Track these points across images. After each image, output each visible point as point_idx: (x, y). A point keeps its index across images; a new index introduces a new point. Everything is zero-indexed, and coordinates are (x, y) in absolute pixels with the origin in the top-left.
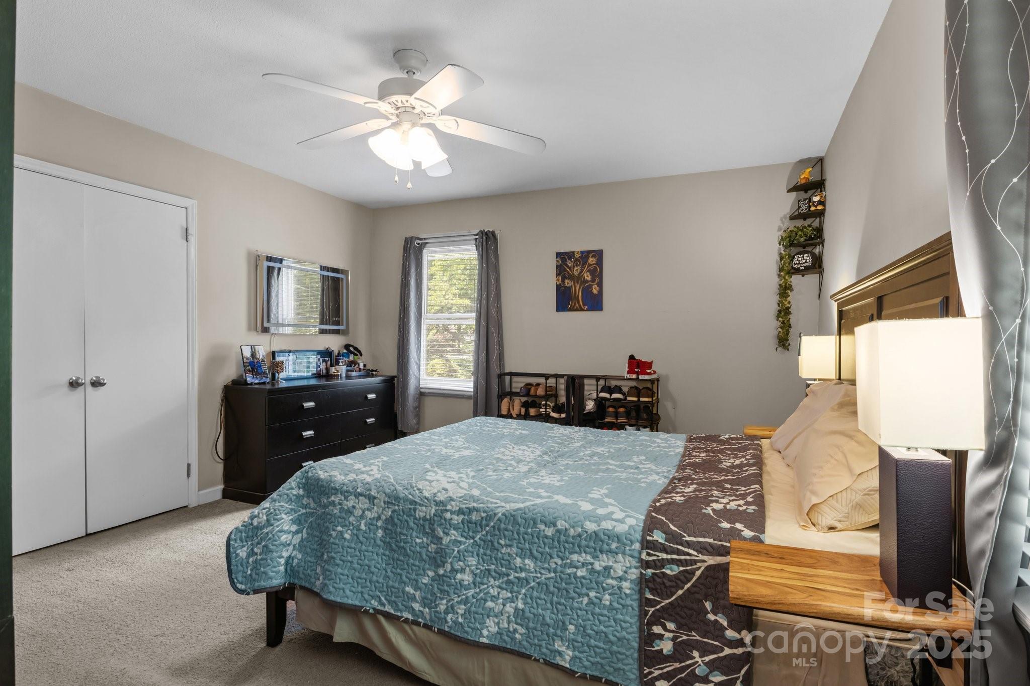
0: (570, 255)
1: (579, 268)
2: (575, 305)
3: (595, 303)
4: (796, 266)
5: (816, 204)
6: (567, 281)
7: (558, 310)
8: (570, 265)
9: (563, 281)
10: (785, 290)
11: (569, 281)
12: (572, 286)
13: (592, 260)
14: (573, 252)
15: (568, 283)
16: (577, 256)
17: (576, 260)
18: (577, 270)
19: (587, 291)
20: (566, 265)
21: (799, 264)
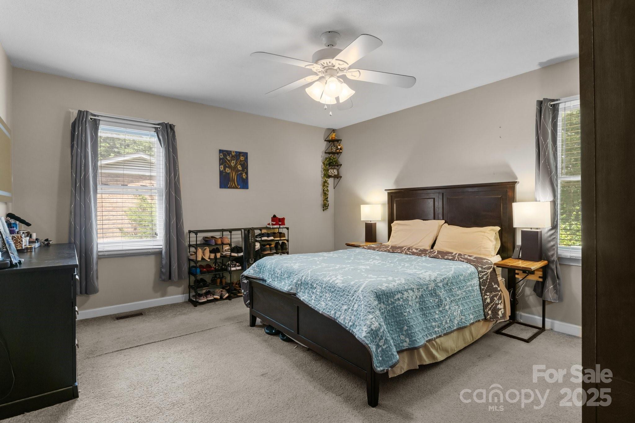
0: (229, 153)
1: (234, 161)
2: (232, 184)
3: (244, 184)
4: (330, 174)
5: (339, 149)
6: (227, 169)
7: (221, 187)
8: (229, 159)
9: (225, 169)
10: (325, 184)
11: (228, 169)
12: (230, 172)
13: (242, 158)
14: (231, 151)
15: (228, 170)
16: (233, 154)
17: (233, 156)
18: (233, 163)
19: (240, 176)
20: (227, 159)
21: (331, 173)
